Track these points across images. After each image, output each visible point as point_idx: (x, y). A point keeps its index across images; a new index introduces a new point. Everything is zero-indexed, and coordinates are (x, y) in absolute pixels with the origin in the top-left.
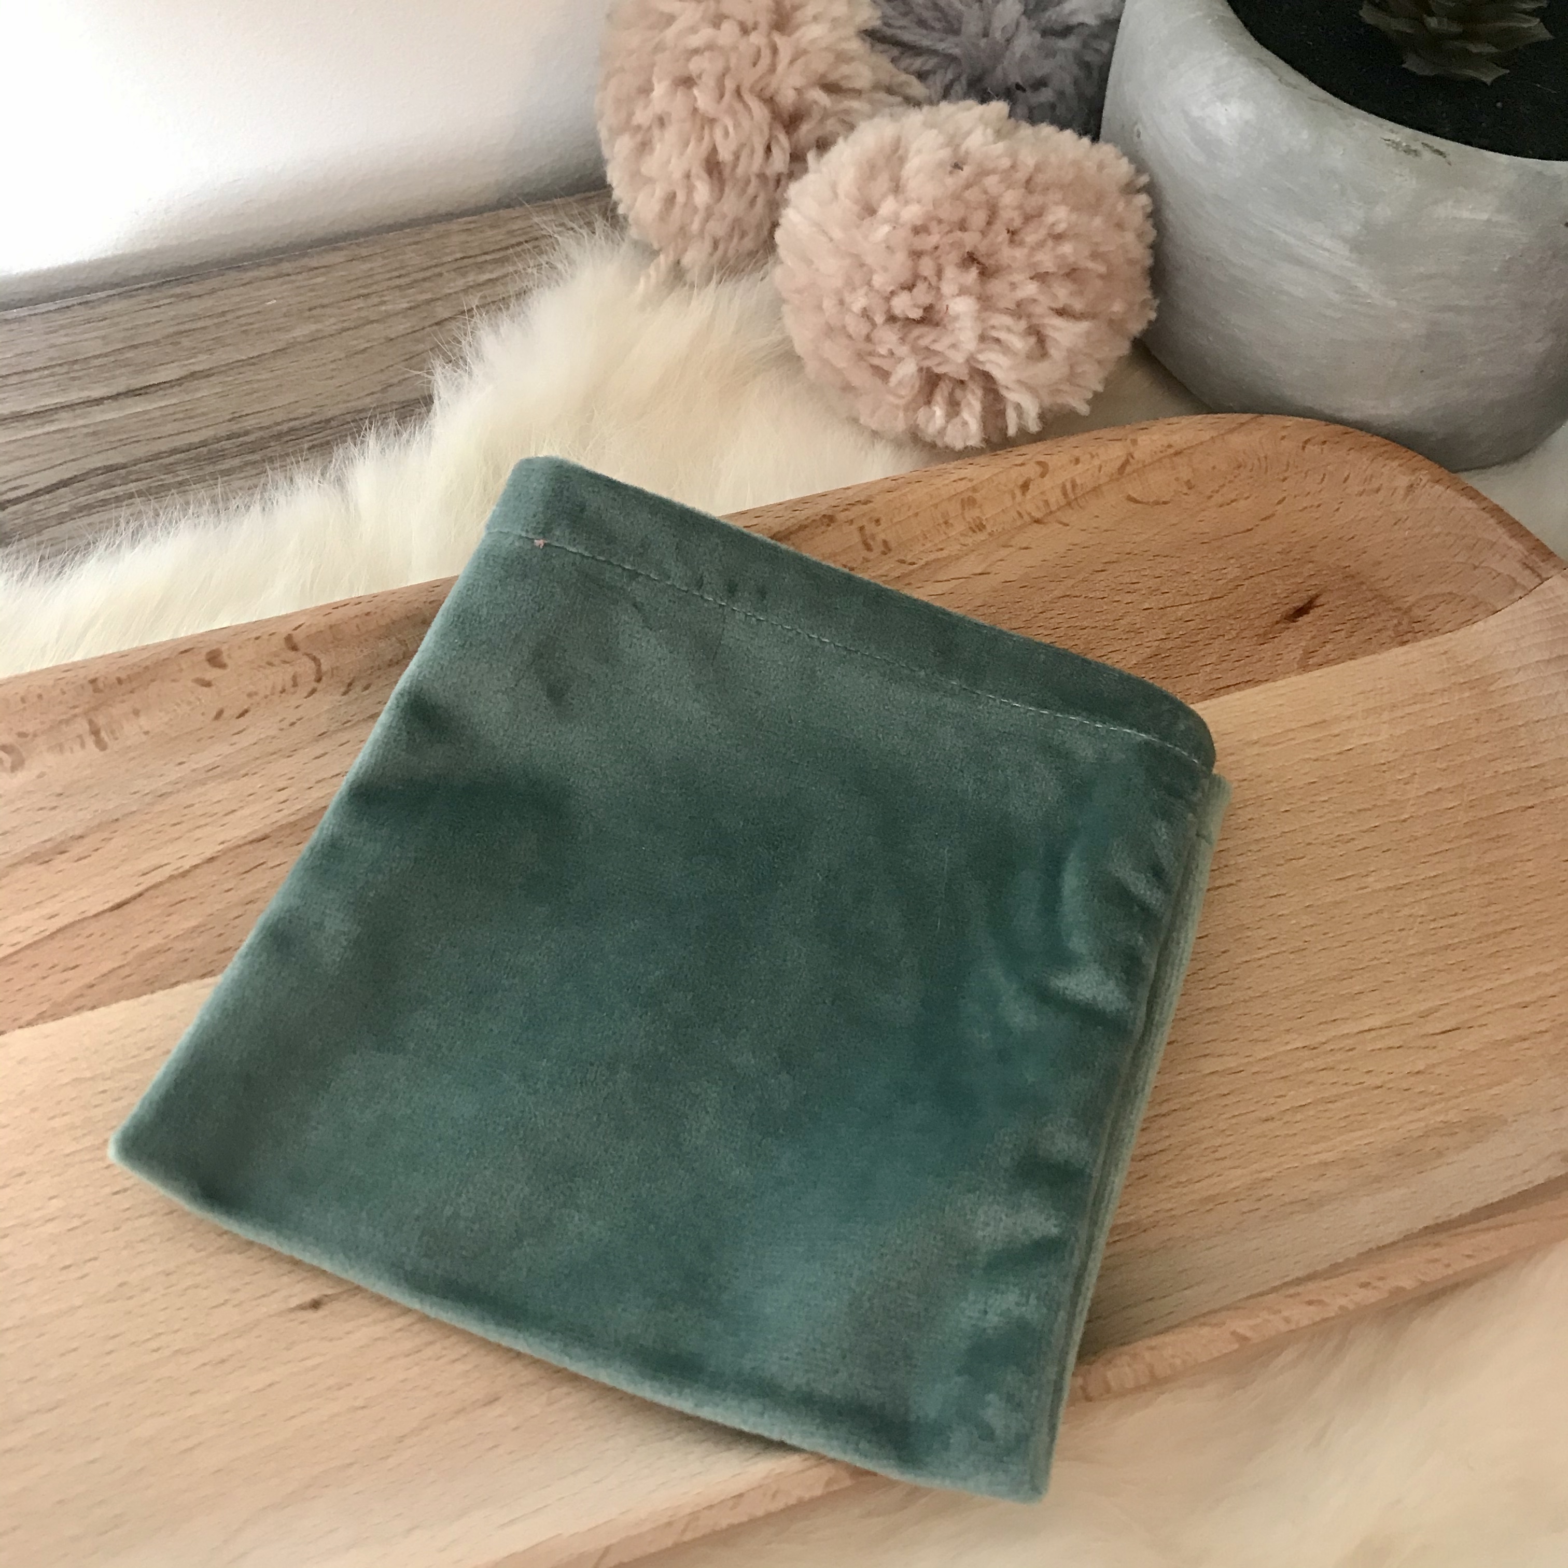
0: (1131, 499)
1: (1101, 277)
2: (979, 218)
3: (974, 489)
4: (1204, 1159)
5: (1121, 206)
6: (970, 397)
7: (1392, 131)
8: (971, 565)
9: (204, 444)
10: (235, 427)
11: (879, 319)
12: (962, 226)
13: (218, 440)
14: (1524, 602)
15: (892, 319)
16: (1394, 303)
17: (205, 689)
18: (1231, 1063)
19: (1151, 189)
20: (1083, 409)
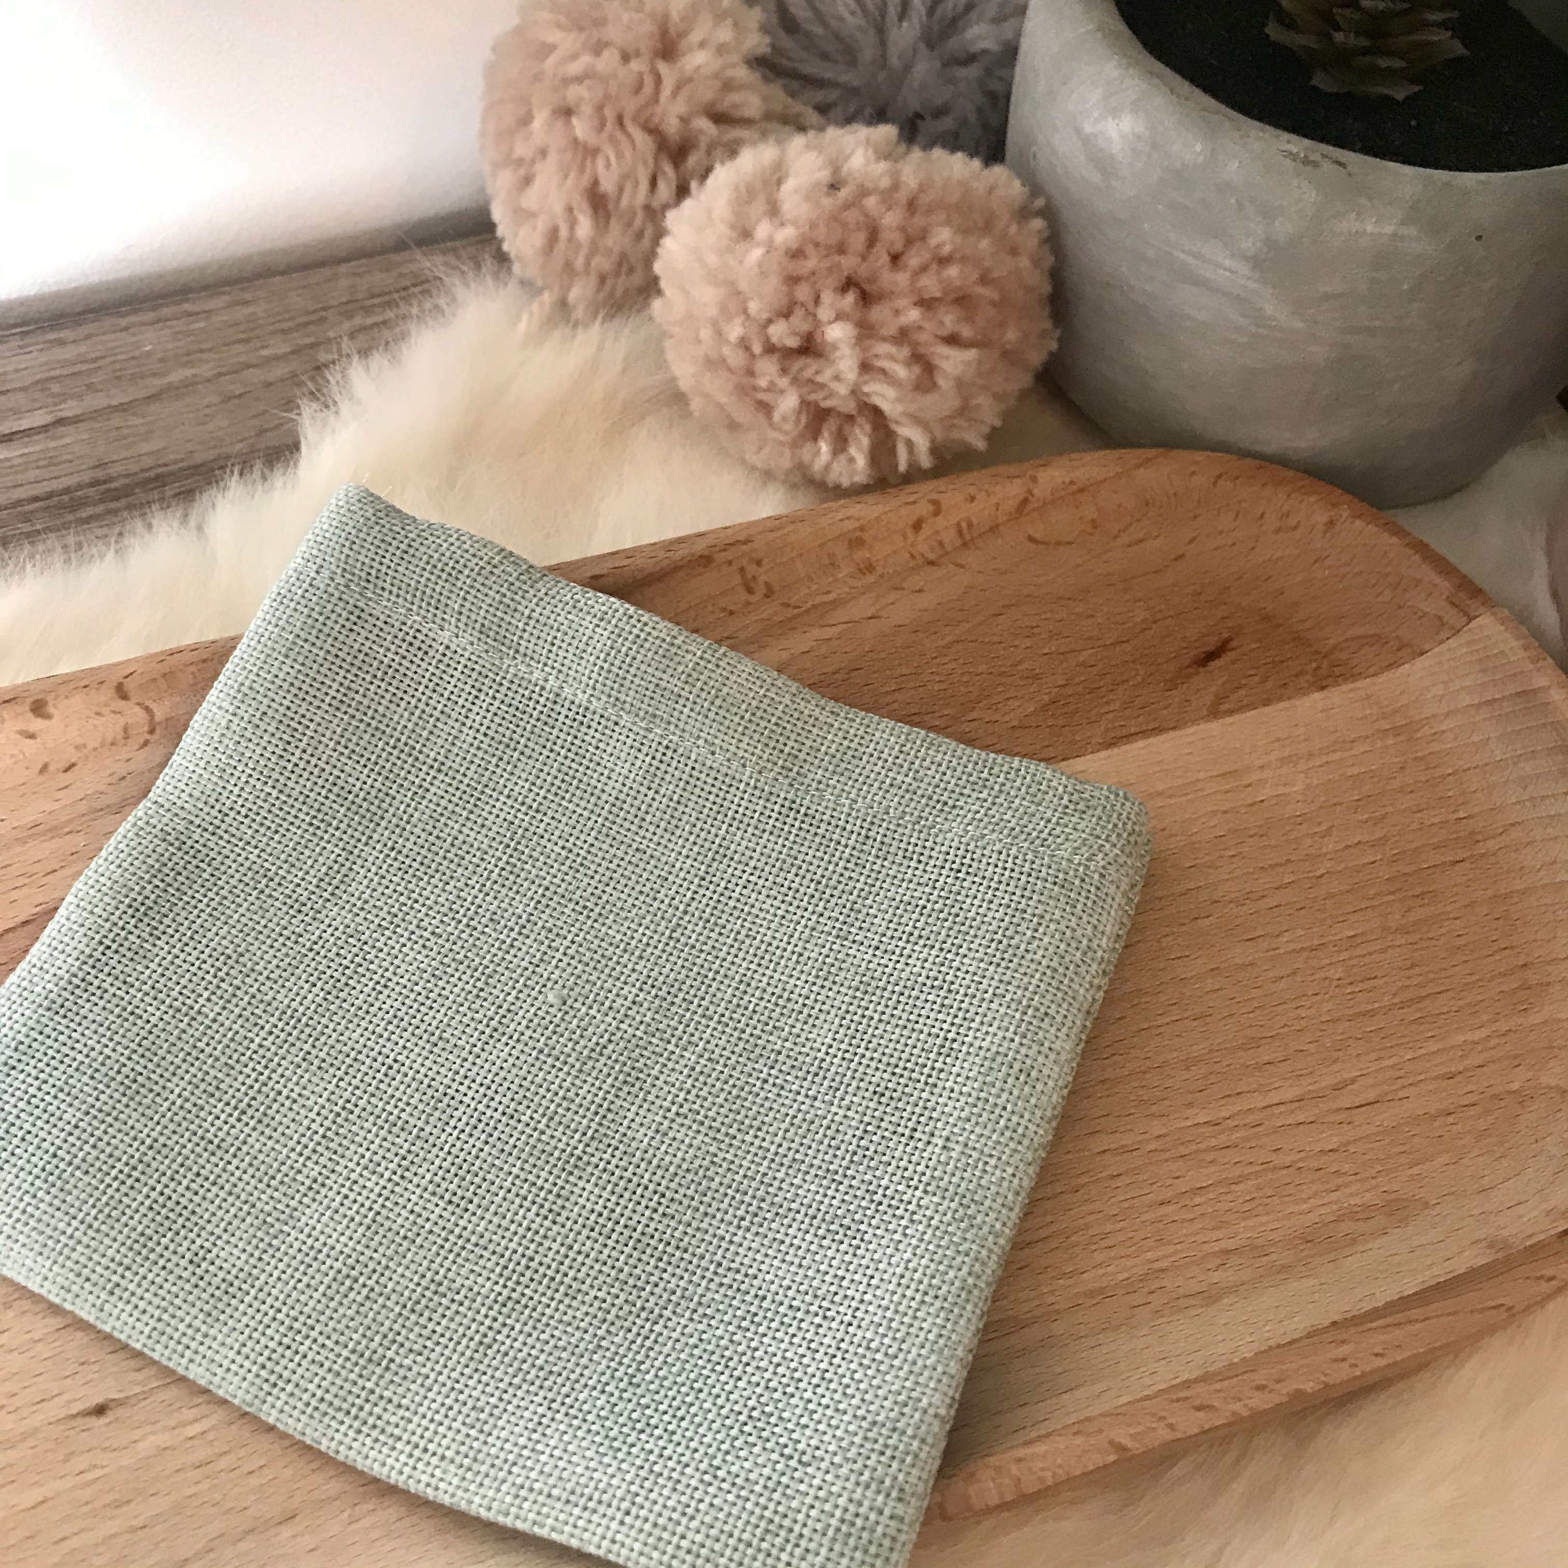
0: (1031, 539)
1: (994, 304)
2: (858, 240)
3: (862, 529)
4: (1093, 1247)
5: (1013, 229)
6: (857, 431)
7: (1289, 142)
8: (859, 609)
9: (67, 491)
10: (100, 474)
11: (757, 349)
12: (841, 249)
13: (80, 487)
14: (1452, 642)
15: (770, 349)
16: (1298, 324)
17: (28, 741)
18: (1127, 1140)
19: (1049, 213)
20: (981, 445)
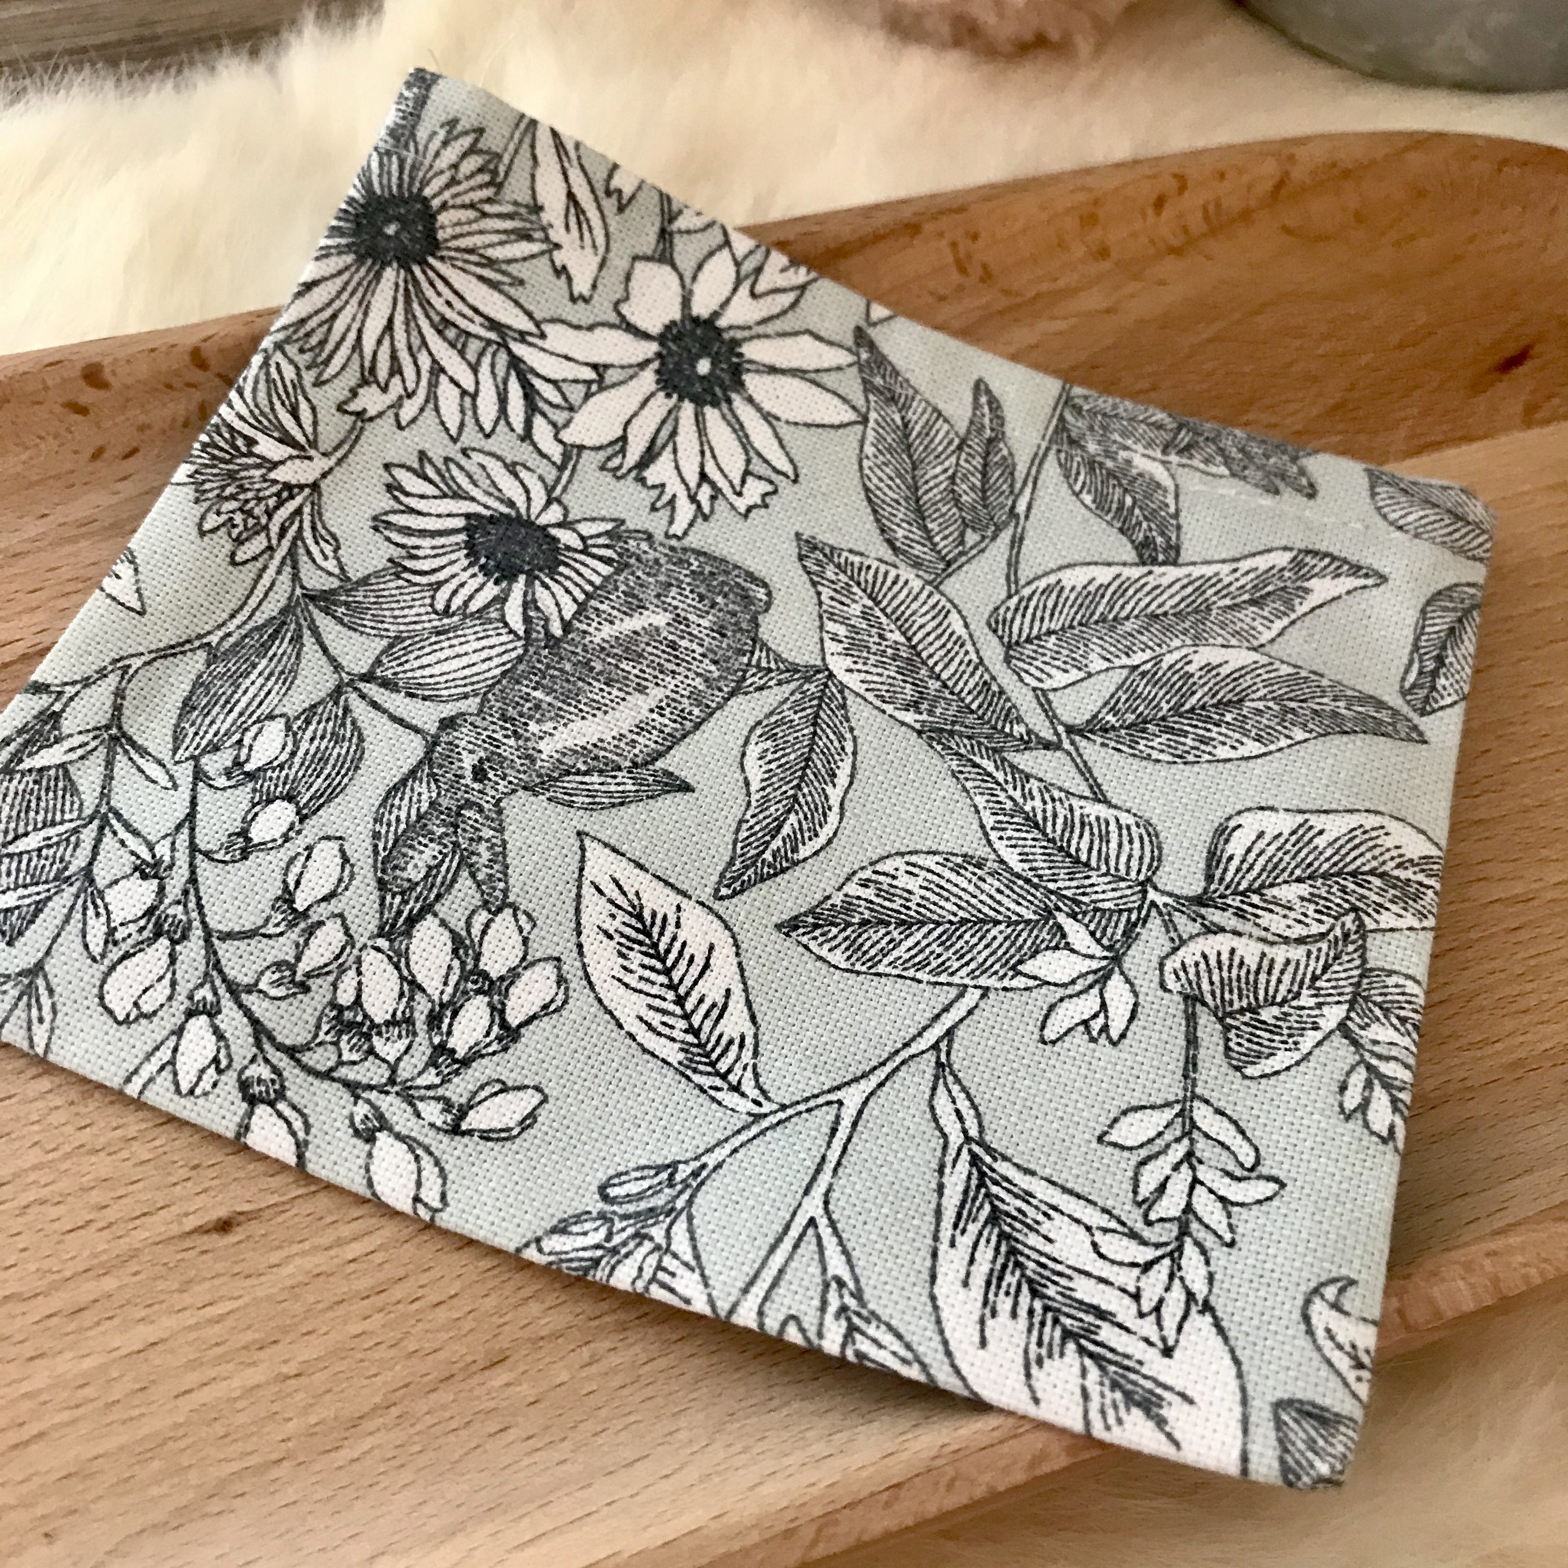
0: (1287, 230)
3: (1096, 202)
4: (1501, 1012)
8: (1093, 300)
17: (79, 417)
18: (1519, 889)
